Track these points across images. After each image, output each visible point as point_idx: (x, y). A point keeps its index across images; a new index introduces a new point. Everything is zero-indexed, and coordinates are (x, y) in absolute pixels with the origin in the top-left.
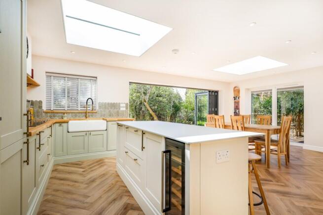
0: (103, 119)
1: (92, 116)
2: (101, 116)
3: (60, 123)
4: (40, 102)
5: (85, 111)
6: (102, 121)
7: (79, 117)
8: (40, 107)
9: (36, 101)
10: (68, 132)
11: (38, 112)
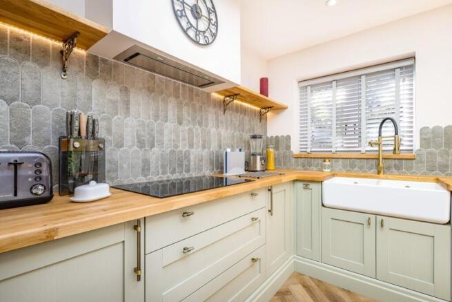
0: (438, 181)
1: (398, 168)
2: (431, 169)
3: (307, 182)
4: (288, 138)
5: (375, 155)
6: (434, 184)
7: (361, 168)
8: (288, 147)
9: (282, 136)
10: (323, 205)
11: (285, 157)
